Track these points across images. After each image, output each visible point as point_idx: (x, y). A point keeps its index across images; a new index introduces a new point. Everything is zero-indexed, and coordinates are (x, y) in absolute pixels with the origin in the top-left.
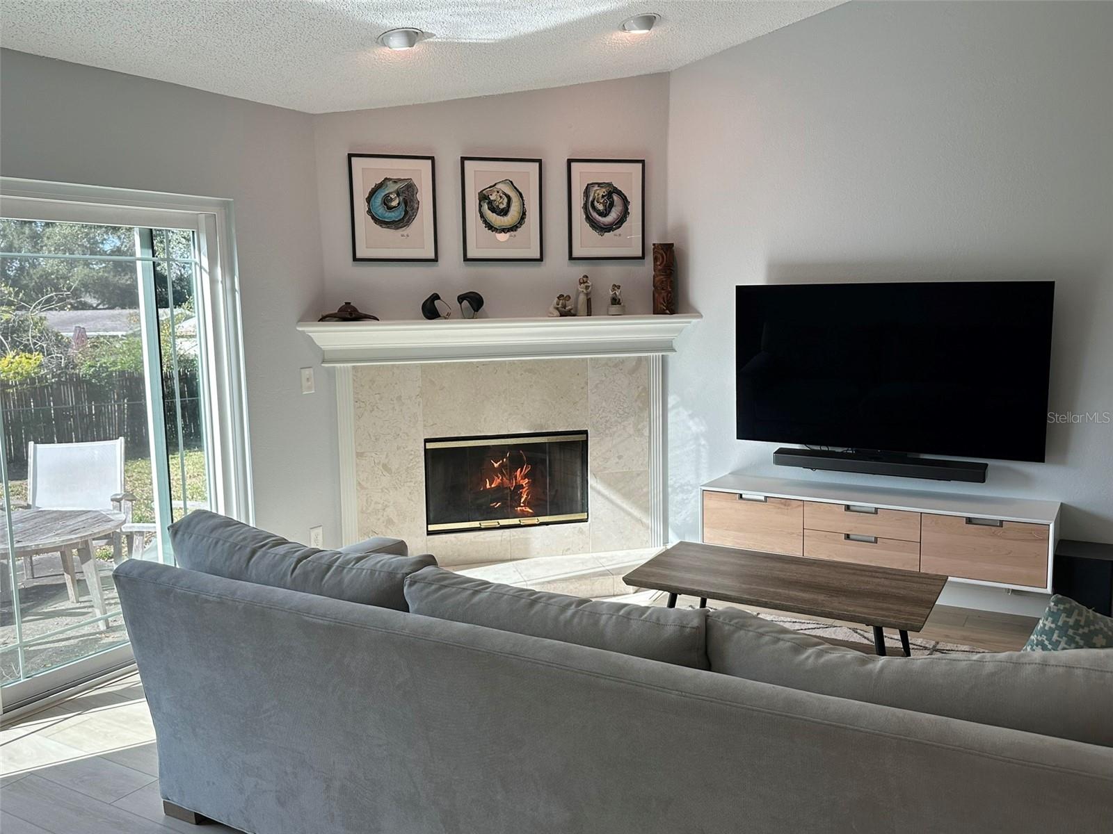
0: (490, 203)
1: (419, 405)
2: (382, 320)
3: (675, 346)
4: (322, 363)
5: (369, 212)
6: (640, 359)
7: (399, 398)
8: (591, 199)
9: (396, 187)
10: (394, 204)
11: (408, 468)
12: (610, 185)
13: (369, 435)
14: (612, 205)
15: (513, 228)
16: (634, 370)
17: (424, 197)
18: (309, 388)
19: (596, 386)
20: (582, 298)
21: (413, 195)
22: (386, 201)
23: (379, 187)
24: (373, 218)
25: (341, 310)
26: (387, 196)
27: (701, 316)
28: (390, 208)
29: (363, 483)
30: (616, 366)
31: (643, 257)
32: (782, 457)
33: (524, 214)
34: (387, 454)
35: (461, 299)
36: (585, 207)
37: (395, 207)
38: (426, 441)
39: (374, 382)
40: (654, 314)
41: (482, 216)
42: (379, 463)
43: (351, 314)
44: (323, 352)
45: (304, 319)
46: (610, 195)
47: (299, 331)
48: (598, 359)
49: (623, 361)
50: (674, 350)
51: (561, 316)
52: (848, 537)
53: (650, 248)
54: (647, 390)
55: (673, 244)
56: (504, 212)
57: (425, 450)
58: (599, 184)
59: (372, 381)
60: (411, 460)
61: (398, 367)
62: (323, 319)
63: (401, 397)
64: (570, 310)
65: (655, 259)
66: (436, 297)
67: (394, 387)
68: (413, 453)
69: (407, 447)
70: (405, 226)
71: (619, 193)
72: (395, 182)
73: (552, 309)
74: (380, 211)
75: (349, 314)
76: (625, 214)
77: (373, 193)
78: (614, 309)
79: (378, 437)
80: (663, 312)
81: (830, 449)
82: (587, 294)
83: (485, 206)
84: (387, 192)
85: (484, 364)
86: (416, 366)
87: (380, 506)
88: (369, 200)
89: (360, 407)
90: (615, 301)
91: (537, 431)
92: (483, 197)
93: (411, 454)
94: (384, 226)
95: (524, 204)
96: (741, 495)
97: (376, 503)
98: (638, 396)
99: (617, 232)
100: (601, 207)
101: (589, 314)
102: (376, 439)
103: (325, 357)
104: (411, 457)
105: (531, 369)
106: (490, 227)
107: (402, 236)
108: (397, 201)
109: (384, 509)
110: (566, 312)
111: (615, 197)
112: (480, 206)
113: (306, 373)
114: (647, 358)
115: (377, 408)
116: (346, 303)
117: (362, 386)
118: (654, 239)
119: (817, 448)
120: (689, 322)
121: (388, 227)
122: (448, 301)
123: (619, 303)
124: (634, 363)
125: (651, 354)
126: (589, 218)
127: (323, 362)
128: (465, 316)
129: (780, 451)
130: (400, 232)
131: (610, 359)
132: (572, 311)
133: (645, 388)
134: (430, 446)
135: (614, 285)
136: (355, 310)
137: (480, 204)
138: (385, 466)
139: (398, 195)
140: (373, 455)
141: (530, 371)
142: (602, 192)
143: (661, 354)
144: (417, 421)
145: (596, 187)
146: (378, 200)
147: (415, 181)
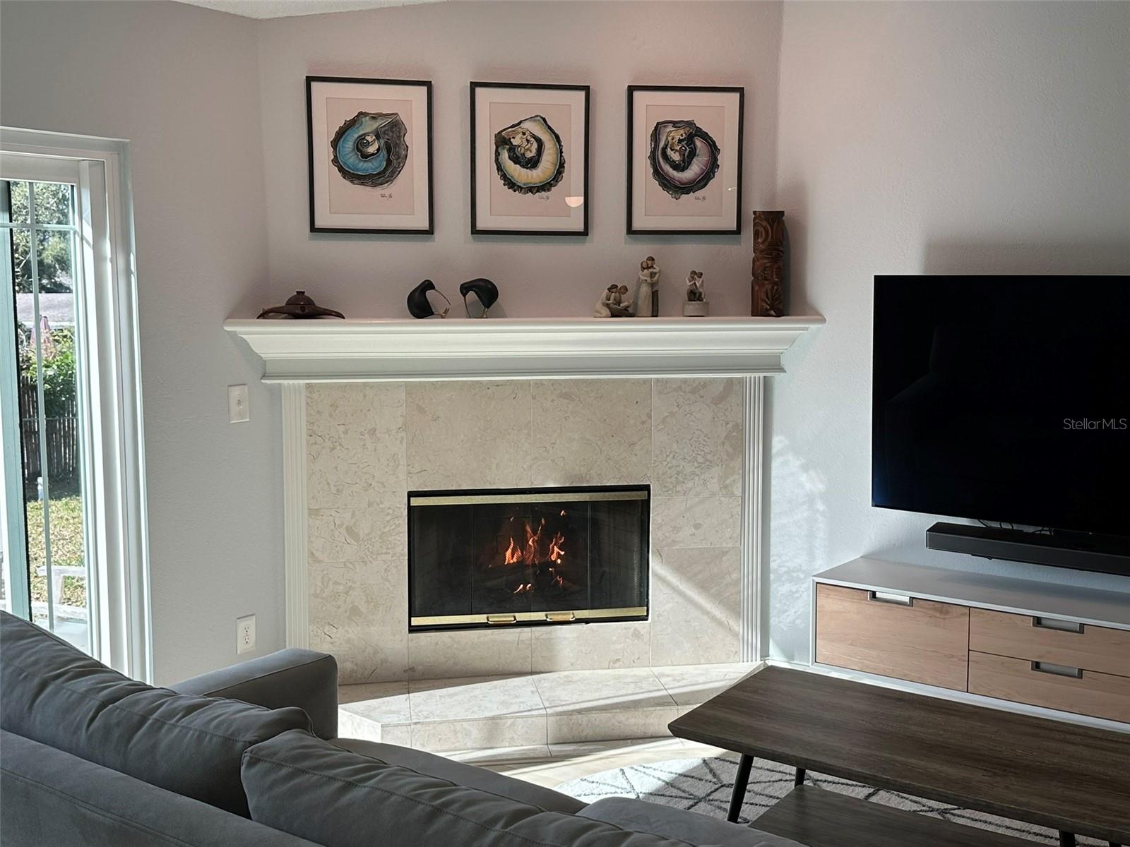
0: (512, 149)
1: (401, 442)
2: (352, 317)
3: (784, 362)
4: (262, 379)
5: (335, 161)
6: (730, 381)
7: (373, 432)
8: (662, 144)
9: (376, 125)
10: (372, 149)
11: (383, 533)
12: (690, 124)
13: (328, 484)
14: (693, 154)
15: (545, 187)
16: (719, 399)
17: (416, 139)
18: (241, 415)
19: (664, 421)
20: (645, 290)
21: (399, 137)
22: (360, 145)
23: (350, 125)
24: (341, 169)
25: (290, 303)
26: (362, 137)
27: (824, 321)
28: (365, 156)
29: (317, 554)
30: (694, 391)
31: (738, 231)
32: (939, 537)
33: (562, 165)
34: (354, 511)
35: (465, 289)
36: (653, 157)
37: (373, 154)
38: (411, 494)
39: (337, 407)
40: (752, 316)
41: (499, 168)
42: (340, 526)
43: (303, 308)
44: (264, 363)
45: (236, 313)
46: (690, 139)
47: (228, 332)
48: (667, 381)
49: (705, 384)
50: (782, 370)
51: (613, 316)
52: (1037, 666)
53: (749, 218)
54: (740, 429)
55: (782, 213)
56: (533, 163)
57: (410, 508)
58: (674, 123)
59: (334, 406)
60: (388, 522)
61: (372, 386)
62: (264, 315)
63: (375, 430)
64: (626, 309)
65: (756, 234)
66: (428, 285)
67: (365, 415)
68: (391, 511)
69: (382, 503)
70: (387, 182)
71: (705, 136)
72: (374, 117)
73: (599, 306)
74: (352, 160)
75: (301, 309)
76: (712, 167)
77: (341, 134)
78: (693, 307)
79: (340, 487)
80: (765, 314)
81: (1016, 527)
82: (652, 285)
83: (505, 155)
84: (361, 133)
85: (497, 384)
86: (399, 385)
87: (342, 587)
88: (335, 144)
89: (316, 444)
90: (694, 295)
91: (575, 485)
92: (502, 141)
93: (388, 514)
94: (356, 182)
95: (561, 152)
96: (874, 593)
97: (337, 583)
98: (727, 437)
99: (700, 193)
100: (676, 157)
101: (655, 313)
102: (338, 490)
103: (266, 370)
104: (388, 518)
105: (567, 393)
106: (511, 184)
107: (383, 196)
108: (376, 146)
109: (347, 593)
110: (619, 311)
112: (497, 154)
113: (236, 393)
114: (740, 381)
115: (340, 444)
116: (297, 292)
117: (318, 412)
118: (756, 204)
119: (996, 525)
120: (806, 329)
121: (362, 184)
122: (447, 291)
123: (700, 299)
124: (721, 388)
125: (748, 375)
126: (658, 173)
127: (264, 376)
128: (473, 314)
129: (937, 528)
130: (379, 191)
131: (685, 381)
132: (630, 310)
133: (737, 425)
134: (416, 502)
135: (694, 273)
136: (310, 302)
137: (497, 151)
138: (350, 530)
139: (378, 137)
140: (333, 513)
141: (567, 396)
142: (679, 134)
143: (762, 375)
144: (399, 465)
145: (670, 128)
146: (348, 144)
147: (403, 117)
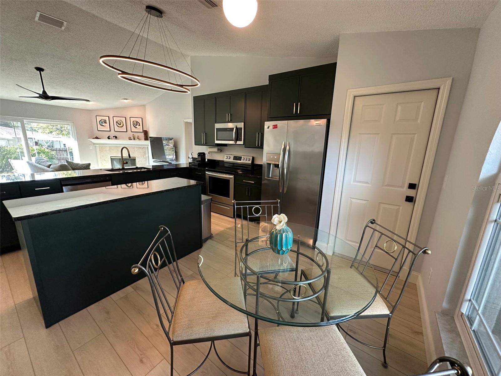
0: (118, 123)
1: (109, 152)
2: (102, 139)
6: (143, 147)
9: (103, 120)
14: (137, 124)
15: (122, 127)
16: (143, 149)
17: (108, 122)
18: (91, 148)
19: (137, 150)
20: (133, 137)
21: (106, 122)
22: (102, 122)
23: (101, 120)
25: (95, 137)
33: (123, 125)
35: (113, 137)
36: (133, 124)
39: (102, 148)
40: (144, 140)
41: (117, 125)
45: (89, 138)
46: (137, 123)
47: (89, 140)
53: (143, 131)
54: (145, 152)
55: (147, 130)
56: (120, 124)
61: (105, 146)
62: (93, 138)
63: (106, 150)
66: (109, 136)
67: (105, 148)
69: (108, 158)
73: (128, 139)
74: (101, 124)
75: (97, 138)
76: (139, 125)
79: (103, 156)
80: (146, 140)
83: (117, 124)
86: (108, 146)
88: (99, 122)
89: (100, 151)
90: (138, 138)
95: (123, 123)
99: (138, 128)
100: (135, 124)
101: (134, 140)
107: (105, 127)
110: (130, 139)
111: (138, 123)
113: (90, 146)
114: (145, 147)
115: (103, 151)
117: (100, 148)
118: (144, 129)
121: (103, 126)
126: (134, 126)
127: (94, 144)
128: (115, 139)
131: (139, 147)
134: (111, 157)
135: (138, 136)
138: (104, 160)
139: (104, 122)
142: (136, 122)
143: (147, 146)
144: (109, 154)
146: (101, 122)
147: (106, 120)
